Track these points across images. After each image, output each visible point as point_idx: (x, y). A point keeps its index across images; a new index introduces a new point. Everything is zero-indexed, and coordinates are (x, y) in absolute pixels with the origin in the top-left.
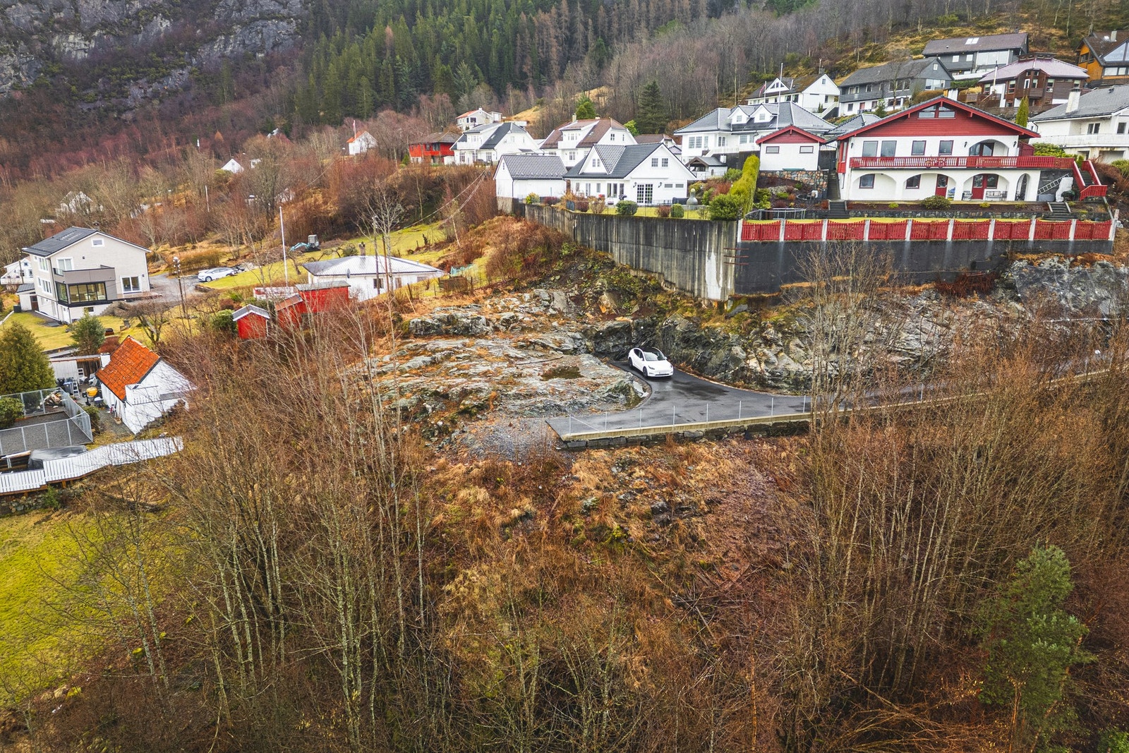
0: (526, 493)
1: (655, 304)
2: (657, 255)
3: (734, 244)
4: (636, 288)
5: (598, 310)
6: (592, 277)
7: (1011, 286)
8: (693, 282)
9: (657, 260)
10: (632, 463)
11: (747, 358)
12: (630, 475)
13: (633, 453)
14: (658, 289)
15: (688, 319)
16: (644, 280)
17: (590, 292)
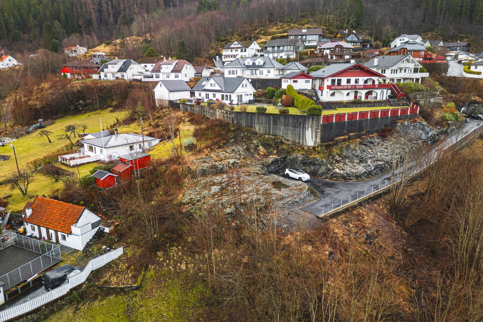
1: (284, 149)
3: (320, 125)
4: (271, 142)
5: (259, 154)
6: (249, 139)
7: (398, 132)
8: (300, 139)
9: (280, 131)
10: (347, 222)
11: (333, 169)
12: (349, 227)
13: (342, 217)
14: (282, 143)
15: (302, 154)
16: (274, 140)
17: (252, 146)
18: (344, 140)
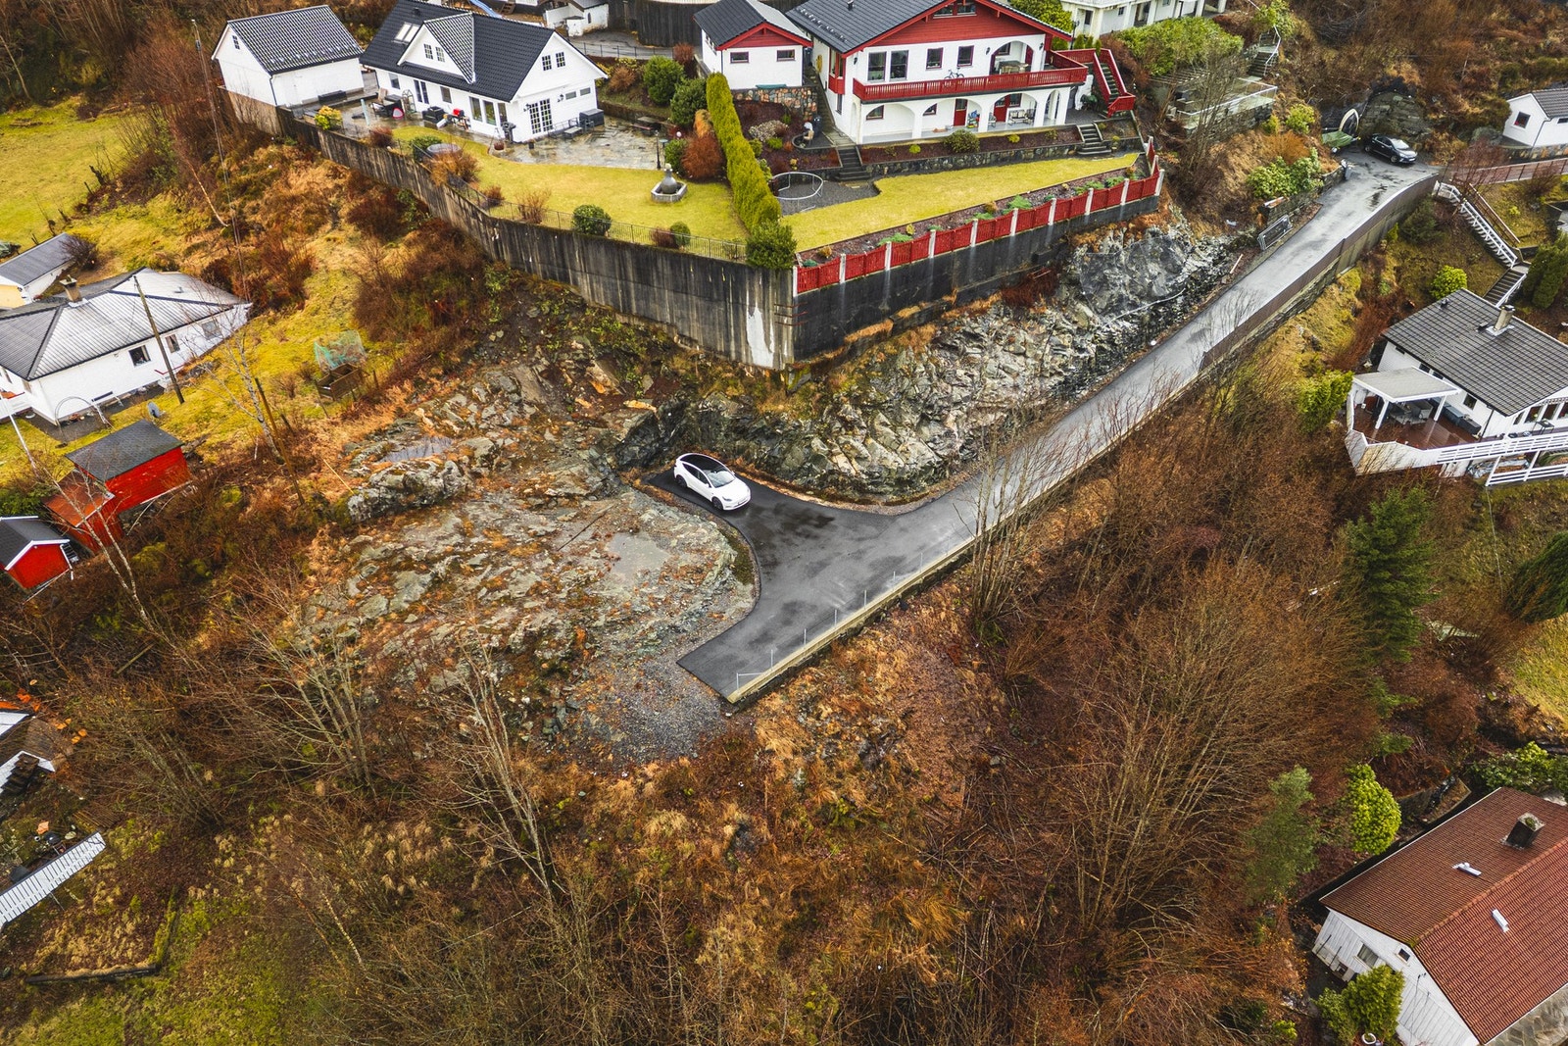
0: (729, 799)
1: (676, 374)
2: (661, 299)
3: (789, 300)
4: (635, 344)
5: (592, 392)
6: (557, 328)
7: (1074, 283)
8: (728, 341)
9: (662, 306)
10: (815, 699)
11: (831, 454)
12: (818, 718)
13: (805, 684)
14: (671, 349)
15: (734, 398)
16: (645, 334)
17: (568, 360)
18: (880, 337)
